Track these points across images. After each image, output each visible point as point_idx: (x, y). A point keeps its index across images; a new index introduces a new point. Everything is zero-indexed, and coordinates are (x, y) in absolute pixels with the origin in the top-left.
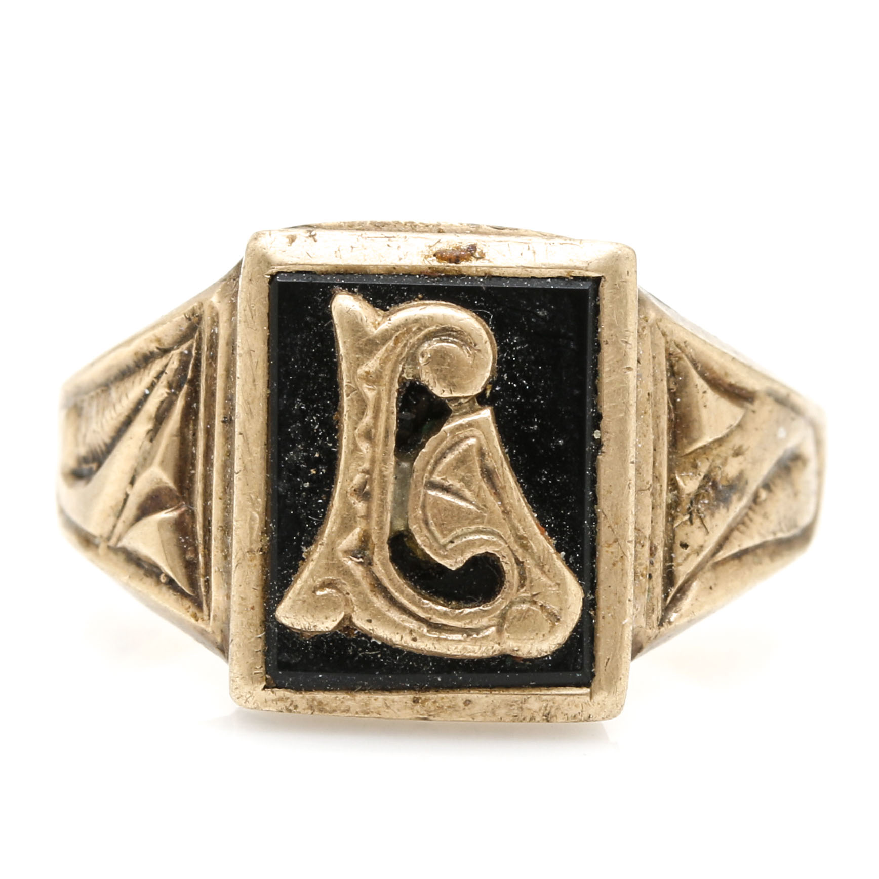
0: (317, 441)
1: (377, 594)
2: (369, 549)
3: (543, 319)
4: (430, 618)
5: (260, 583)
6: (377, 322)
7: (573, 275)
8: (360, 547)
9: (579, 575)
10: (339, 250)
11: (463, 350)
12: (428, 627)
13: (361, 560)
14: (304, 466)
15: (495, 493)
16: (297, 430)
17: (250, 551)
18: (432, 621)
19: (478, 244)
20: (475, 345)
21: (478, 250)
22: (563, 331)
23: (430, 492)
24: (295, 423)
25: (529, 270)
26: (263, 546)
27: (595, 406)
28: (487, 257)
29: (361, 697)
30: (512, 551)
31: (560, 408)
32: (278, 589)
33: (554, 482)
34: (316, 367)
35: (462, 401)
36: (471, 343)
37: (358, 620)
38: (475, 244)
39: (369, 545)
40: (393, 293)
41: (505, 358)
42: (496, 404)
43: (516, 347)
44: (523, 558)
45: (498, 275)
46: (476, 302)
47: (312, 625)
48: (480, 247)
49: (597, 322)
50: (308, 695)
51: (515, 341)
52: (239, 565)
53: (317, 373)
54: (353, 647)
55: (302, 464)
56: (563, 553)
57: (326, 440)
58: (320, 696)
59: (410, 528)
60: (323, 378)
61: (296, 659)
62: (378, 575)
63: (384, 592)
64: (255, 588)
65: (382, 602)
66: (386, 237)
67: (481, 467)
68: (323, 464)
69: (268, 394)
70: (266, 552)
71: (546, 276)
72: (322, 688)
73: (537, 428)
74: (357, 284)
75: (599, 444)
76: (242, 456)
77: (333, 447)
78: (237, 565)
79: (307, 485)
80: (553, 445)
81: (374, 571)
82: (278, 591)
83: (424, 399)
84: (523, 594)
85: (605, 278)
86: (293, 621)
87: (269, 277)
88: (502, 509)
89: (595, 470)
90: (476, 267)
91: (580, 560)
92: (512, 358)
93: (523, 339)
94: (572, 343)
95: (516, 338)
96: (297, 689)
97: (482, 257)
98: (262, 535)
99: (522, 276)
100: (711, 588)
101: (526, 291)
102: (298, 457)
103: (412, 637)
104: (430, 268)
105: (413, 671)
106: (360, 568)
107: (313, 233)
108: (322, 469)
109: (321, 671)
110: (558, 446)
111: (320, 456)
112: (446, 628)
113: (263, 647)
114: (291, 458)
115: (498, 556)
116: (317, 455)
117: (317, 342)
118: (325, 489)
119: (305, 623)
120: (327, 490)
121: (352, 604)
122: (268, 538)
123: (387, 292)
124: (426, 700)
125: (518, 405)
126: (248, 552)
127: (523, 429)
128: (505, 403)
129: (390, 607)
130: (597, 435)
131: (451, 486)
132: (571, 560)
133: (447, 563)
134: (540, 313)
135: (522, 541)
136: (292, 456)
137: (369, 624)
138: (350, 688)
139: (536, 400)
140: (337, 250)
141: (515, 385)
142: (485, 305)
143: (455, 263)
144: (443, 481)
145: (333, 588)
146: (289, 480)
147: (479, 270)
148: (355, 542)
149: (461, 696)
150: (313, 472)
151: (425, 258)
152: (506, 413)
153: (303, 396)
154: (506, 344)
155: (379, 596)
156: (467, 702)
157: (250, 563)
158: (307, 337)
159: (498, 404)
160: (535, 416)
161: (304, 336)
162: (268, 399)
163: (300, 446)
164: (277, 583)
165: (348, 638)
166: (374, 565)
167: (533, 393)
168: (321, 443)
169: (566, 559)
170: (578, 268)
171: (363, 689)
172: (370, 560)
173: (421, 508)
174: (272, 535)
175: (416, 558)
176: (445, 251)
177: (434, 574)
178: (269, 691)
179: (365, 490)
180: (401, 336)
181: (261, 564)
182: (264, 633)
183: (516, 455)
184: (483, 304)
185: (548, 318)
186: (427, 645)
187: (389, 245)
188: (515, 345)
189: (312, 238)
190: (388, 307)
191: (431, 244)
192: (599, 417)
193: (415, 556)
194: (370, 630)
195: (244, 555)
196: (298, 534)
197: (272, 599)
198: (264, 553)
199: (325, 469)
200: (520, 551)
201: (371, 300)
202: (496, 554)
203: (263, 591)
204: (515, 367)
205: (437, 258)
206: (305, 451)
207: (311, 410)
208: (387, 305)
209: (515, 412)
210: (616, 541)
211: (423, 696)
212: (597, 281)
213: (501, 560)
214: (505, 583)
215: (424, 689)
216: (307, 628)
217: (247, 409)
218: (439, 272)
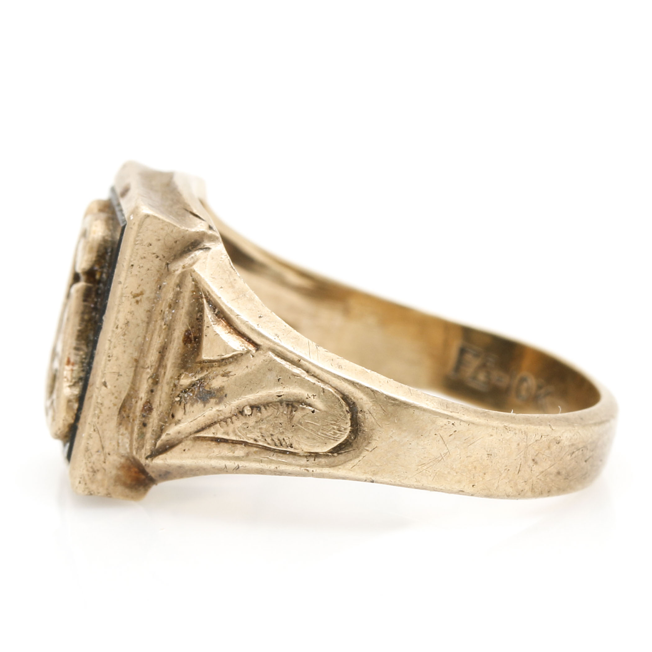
100: (184, 450)
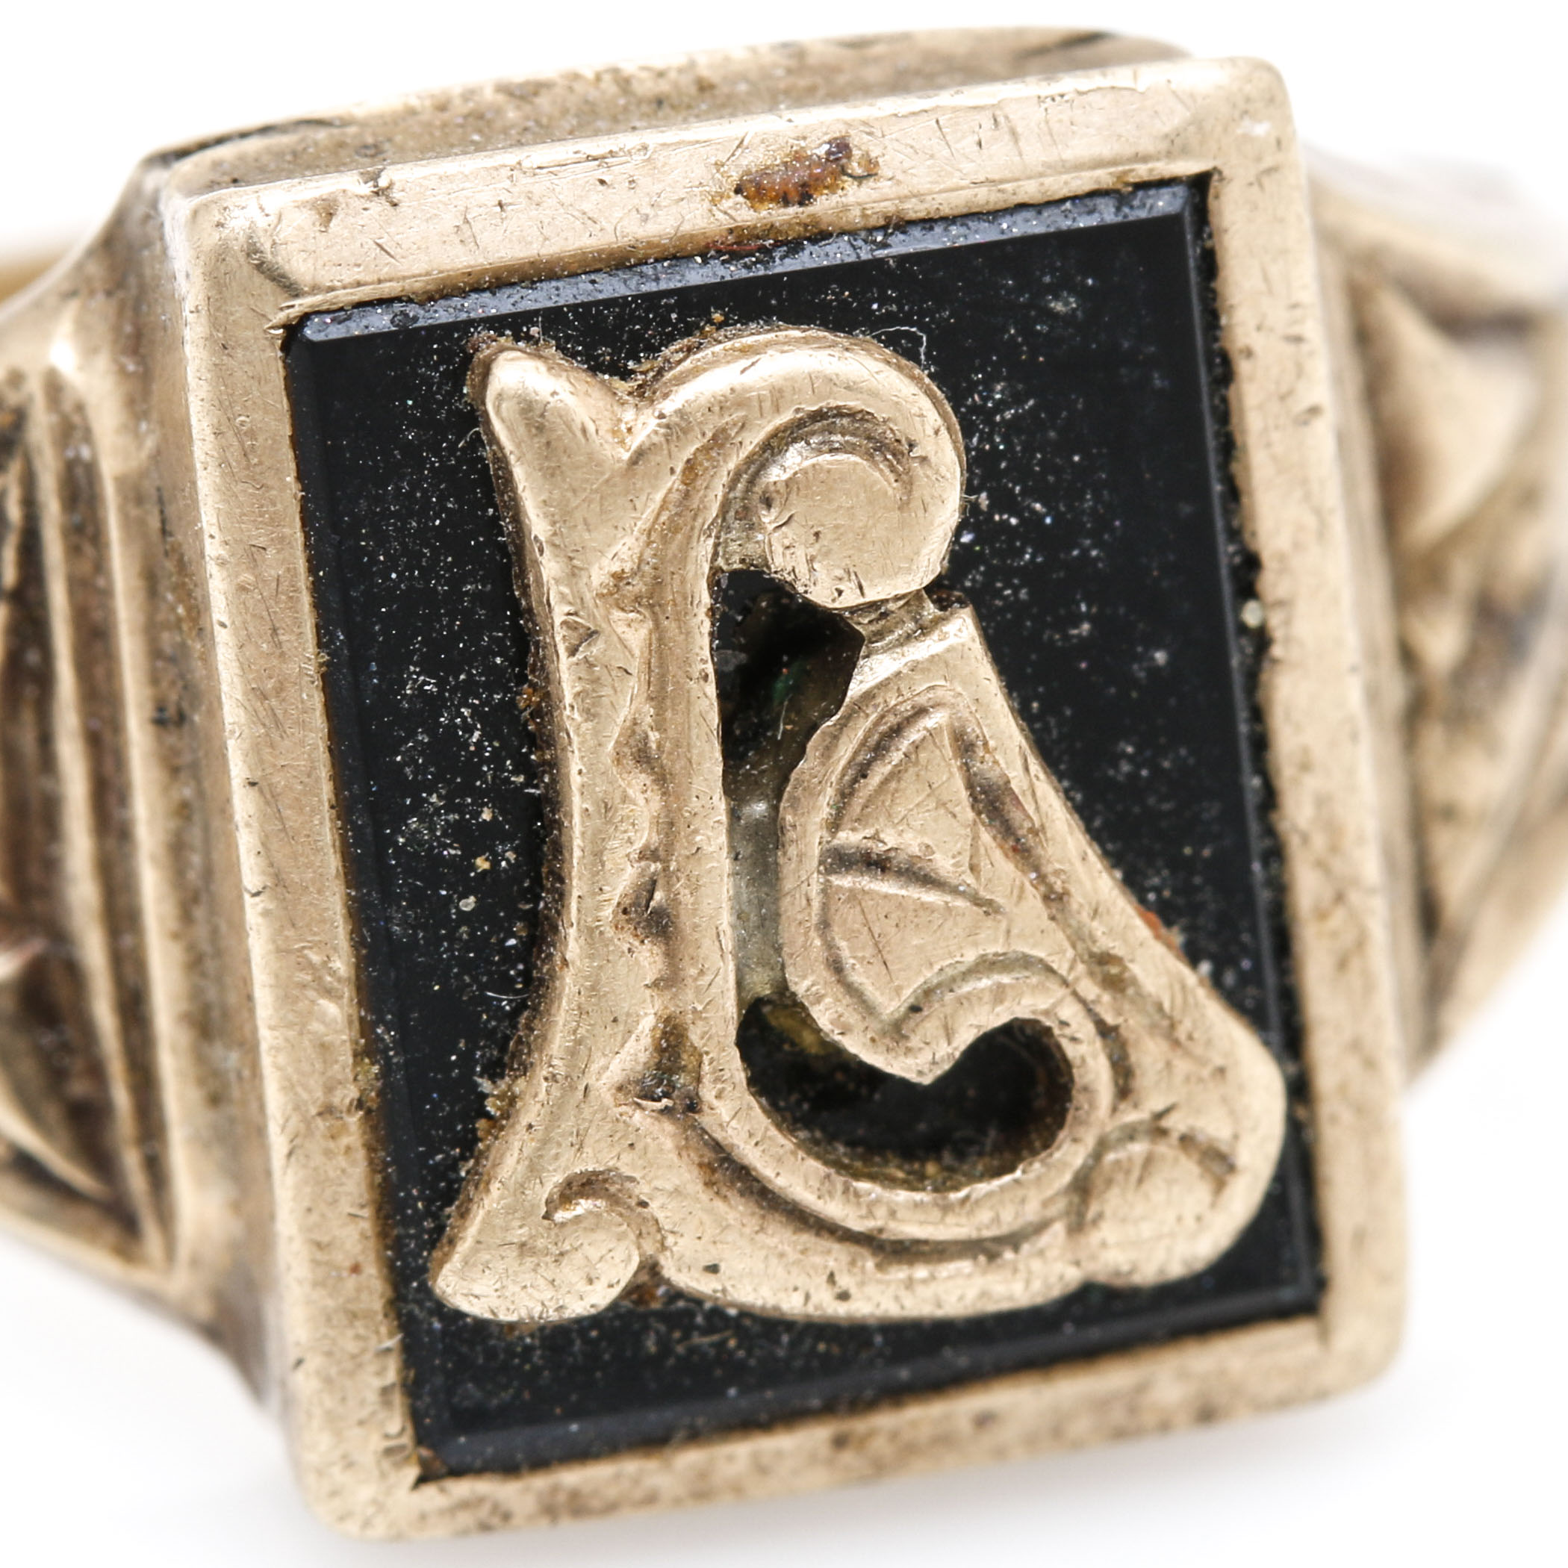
0: (482, 776)
1: (724, 1190)
2: (683, 1069)
3: (1068, 319)
4: (881, 1230)
5: (366, 1197)
6: (623, 427)
7: (1132, 180)
8: (658, 1066)
9: (1255, 1017)
10: (466, 221)
11: (875, 464)
12: (874, 1254)
13: (665, 1101)
14: (453, 852)
15: (1015, 850)
16: (421, 754)
17: (327, 1111)
18: (884, 1236)
19: (852, 132)
20: (911, 445)
21: (856, 153)
22: (1126, 345)
23: (837, 880)
24: (412, 735)
25: (1008, 186)
26: (362, 1092)
27: (1235, 534)
28: (884, 171)
29: (689, 1459)
30: (1083, 1001)
31: (1144, 560)
32: (427, 1207)
33: (1156, 771)
34: (449, 568)
35: (891, 606)
36: (898, 441)
37: (680, 1270)
38: (843, 138)
39: (685, 1056)
40: (639, 320)
41: (976, 449)
42: (968, 584)
43: (1002, 412)
44: (1119, 1013)
45: (922, 215)
46: (875, 306)
47: (552, 1306)
48: (859, 142)
49: (1214, 299)
50: (540, 1482)
51: (998, 396)
52: (299, 1152)
53: (456, 583)
54: (657, 1332)
55: (446, 846)
56: (1205, 967)
57: (504, 769)
58: (572, 1477)
59: (793, 988)
60: (476, 596)
61: (503, 1394)
62: (718, 1135)
63: (739, 1179)
64: (353, 1211)
65: (741, 1208)
66: (589, 158)
67: (970, 786)
68: (506, 838)
69: (321, 665)
70: (375, 1106)
71: (1057, 197)
72: (580, 1454)
73: (1091, 632)
74: (536, 313)
75: (1261, 639)
76: (263, 844)
77: (528, 784)
78: (290, 1154)
79: (469, 904)
80: (1141, 669)
81: (704, 1125)
82: (428, 1213)
83: (764, 604)
84: (1131, 1116)
85: (1220, 173)
86: (494, 1303)
87: (281, 331)
88: (1042, 888)
89: (1258, 714)
90: (859, 204)
91: (1253, 978)
92: (994, 446)
93: (1020, 387)
94: (1156, 375)
95: (999, 387)
96: (508, 1468)
97: (871, 171)
98: (355, 1064)
99: (991, 207)
101: (1009, 249)
102: (432, 830)
103: (837, 1290)
104: (731, 231)
105: (828, 1366)
106: (668, 1127)
107: (383, 182)
108: (505, 851)
109: (574, 1413)
110: (1154, 671)
111: (494, 818)
112: (926, 1248)
113: (399, 1372)
114: (413, 837)
115: (1048, 1023)
116: (486, 815)
117: (443, 499)
118: (521, 906)
119: (531, 1304)
120: (528, 907)
121: (659, 1230)
122: (376, 1069)
123: (622, 321)
124: (871, 1434)
125: (1029, 575)
126: (320, 1114)
127: (1051, 638)
128: (991, 575)
129: (763, 1217)
130: (1251, 614)
131: (892, 854)
132: (1229, 978)
133: (909, 1070)
134: (1058, 307)
135: (1106, 968)
136: (417, 831)
137: (712, 1276)
138: (654, 1442)
139: (1075, 553)
140: (460, 223)
141: (1013, 521)
142: (901, 308)
143: (801, 204)
144: (870, 844)
145: (594, 1195)
146: (417, 899)
147: (869, 212)
148: (643, 1057)
149: (966, 1405)
150: (482, 864)
151: (714, 202)
152: (999, 603)
153: (422, 654)
154: (975, 409)
155: (729, 1194)
156: (984, 1421)
157: (332, 1145)
158: (415, 486)
159: (973, 580)
160: (1078, 597)
161: (406, 488)
162: (324, 677)
163: (434, 799)
164: (421, 1192)
165: (641, 1309)
166: (705, 1108)
167: (1067, 532)
168: (494, 777)
169: (1216, 981)
170: (1145, 159)
171: (695, 1437)
172: (691, 1099)
173: (817, 929)
174: (388, 1059)
175: (801, 1053)
176: (764, 172)
177: (851, 1086)
178: (430, 1491)
179: (652, 904)
180: (700, 457)
181: (364, 1145)
182: (399, 1336)
183: (1040, 716)
184: (894, 308)
185: (1079, 313)
186: (878, 1305)
187: (602, 182)
188: (1001, 406)
189: (383, 199)
190: (631, 364)
191: (723, 157)
192: (1251, 563)
193: (797, 1049)
194: (715, 1291)
195: (308, 1122)
196: (462, 1045)
197: (411, 1237)
198: (369, 1112)
199: (515, 850)
200: (1106, 998)
201: (579, 353)
202: (1042, 1018)
203: (378, 1218)
204: (1007, 468)
205: (746, 197)
206: (450, 808)
207: (453, 692)
208: (627, 359)
209: (1023, 594)
210: (1340, 898)
211: (859, 1425)
212: (1200, 185)
213: (1056, 1031)
214: (1074, 1093)
215: (861, 1404)
216: (536, 1315)
217: (262, 714)
218: (758, 238)
